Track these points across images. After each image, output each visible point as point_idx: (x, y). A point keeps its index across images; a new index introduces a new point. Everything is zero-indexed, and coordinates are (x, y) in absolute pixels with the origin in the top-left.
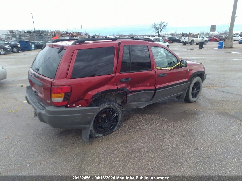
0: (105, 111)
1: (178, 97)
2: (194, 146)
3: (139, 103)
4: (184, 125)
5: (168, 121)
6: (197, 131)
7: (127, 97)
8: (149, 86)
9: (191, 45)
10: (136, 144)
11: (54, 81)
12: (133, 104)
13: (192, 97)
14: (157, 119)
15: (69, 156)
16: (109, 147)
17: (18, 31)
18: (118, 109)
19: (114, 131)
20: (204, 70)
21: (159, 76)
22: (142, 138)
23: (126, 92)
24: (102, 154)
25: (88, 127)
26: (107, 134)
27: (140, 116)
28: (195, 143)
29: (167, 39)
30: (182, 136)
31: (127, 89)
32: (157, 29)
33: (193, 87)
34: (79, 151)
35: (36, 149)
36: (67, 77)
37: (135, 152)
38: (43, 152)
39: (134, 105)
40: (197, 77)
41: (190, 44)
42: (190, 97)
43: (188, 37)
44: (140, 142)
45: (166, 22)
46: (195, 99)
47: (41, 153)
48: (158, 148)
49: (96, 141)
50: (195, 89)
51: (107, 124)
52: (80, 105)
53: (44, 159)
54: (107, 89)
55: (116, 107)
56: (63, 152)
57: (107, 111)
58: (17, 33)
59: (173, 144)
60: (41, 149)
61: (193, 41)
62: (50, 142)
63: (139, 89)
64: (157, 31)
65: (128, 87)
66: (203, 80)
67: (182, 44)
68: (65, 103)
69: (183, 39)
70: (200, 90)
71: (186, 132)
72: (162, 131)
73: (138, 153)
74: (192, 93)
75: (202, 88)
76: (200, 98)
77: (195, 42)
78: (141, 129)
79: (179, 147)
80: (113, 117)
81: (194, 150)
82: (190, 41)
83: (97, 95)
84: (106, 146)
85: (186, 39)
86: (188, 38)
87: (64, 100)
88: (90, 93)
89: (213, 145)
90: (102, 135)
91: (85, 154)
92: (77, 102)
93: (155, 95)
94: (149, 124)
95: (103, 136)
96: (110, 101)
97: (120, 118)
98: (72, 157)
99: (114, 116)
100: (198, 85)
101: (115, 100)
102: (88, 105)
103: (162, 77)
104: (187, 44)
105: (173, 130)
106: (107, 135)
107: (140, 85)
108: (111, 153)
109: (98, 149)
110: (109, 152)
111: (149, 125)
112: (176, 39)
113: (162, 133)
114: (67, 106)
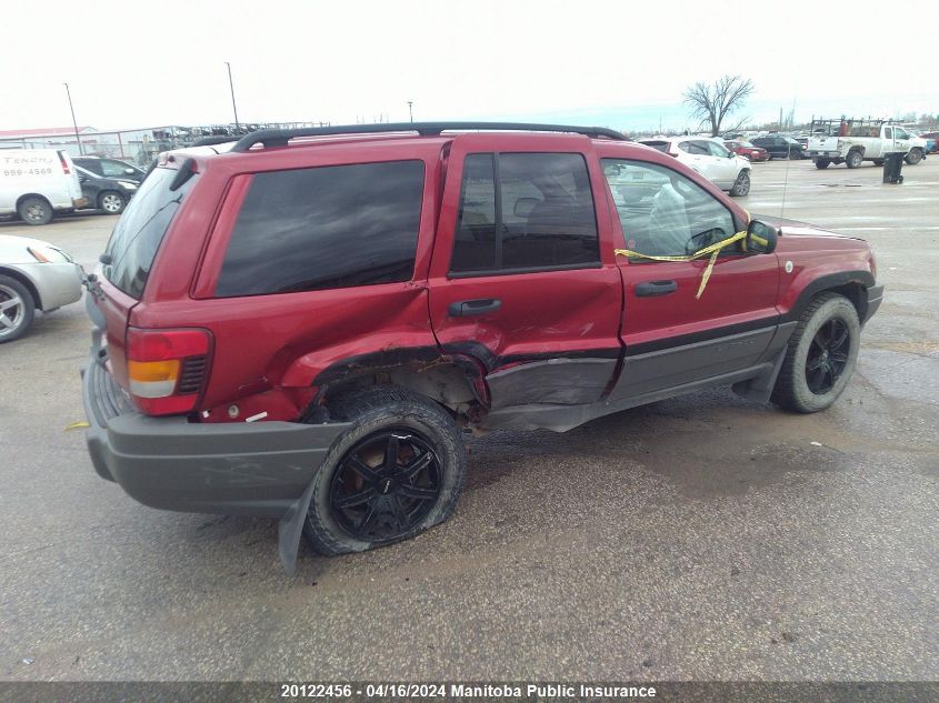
0: (377, 442)
1: (745, 386)
2: (776, 620)
3: (548, 408)
4: (748, 515)
5: (679, 493)
6: (808, 547)
7: (485, 382)
8: (592, 335)
9: (850, 167)
10: (509, 593)
11: (140, 307)
12: (520, 414)
13: (807, 389)
14: (629, 482)
15: (202, 630)
16: (384, 602)
17: (182, 129)
18: (443, 433)
19: (425, 529)
20: (869, 270)
21: (639, 293)
22: (543, 568)
23: (480, 362)
24: (341, 635)
25: (294, 510)
26: (389, 543)
27: (555, 465)
28: (783, 608)
29: (751, 145)
30: (728, 570)
31: (487, 349)
32: (707, 107)
33: (814, 341)
34: (253, 611)
35: (84, 592)
36: (198, 290)
37: (491, 633)
38: (108, 603)
39: (528, 416)
40: (833, 297)
41: (843, 164)
42: (797, 390)
43: (836, 135)
44: (526, 585)
45: (745, 79)
46: (823, 399)
47: (100, 611)
48: (603, 623)
49: (336, 571)
50: (825, 355)
51: (389, 497)
52: (264, 414)
53: (102, 636)
54: (386, 347)
55: (434, 423)
56: (188, 609)
57: (386, 440)
58: (178, 136)
59: (678, 609)
60: (106, 591)
61: (858, 150)
62: (151, 565)
63: (545, 347)
64: (708, 114)
65: (489, 337)
66: (863, 314)
67: (811, 164)
68: (188, 402)
69: (815, 144)
70: (850, 357)
71: (754, 551)
72: (639, 539)
73: (503, 643)
74: (807, 369)
75: (861, 351)
76: (849, 395)
77: (867, 153)
78: (546, 528)
79: (702, 625)
80: (415, 469)
81: (774, 642)
82: (845, 153)
83: (338, 369)
84: (369, 597)
85: (830, 144)
86: (836, 139)
87: (179, 390)
88: (307, 360)
89: (872, 624)
90: (366, 546)
91: (272, 630)
92: (246, 397)
93: (621, 378)
94: (590, 504)
95: (369, 550)
96: (404, 396)
97: (452, 474)
98: (216, 638)
99: (421, 464)
100: (838, 335)
101: (442, 395)
102: (299, 414)
103: (651, 294)
104: (832, 164)
105: (692, 536)
106: (389, 546)
107: (551, 331)
108: (382, 634)
109: (330, 610)
110: (373, 628)
111: (588, 508)
112: (786, 143)
113: (637, 551)
114: (195, 418)
